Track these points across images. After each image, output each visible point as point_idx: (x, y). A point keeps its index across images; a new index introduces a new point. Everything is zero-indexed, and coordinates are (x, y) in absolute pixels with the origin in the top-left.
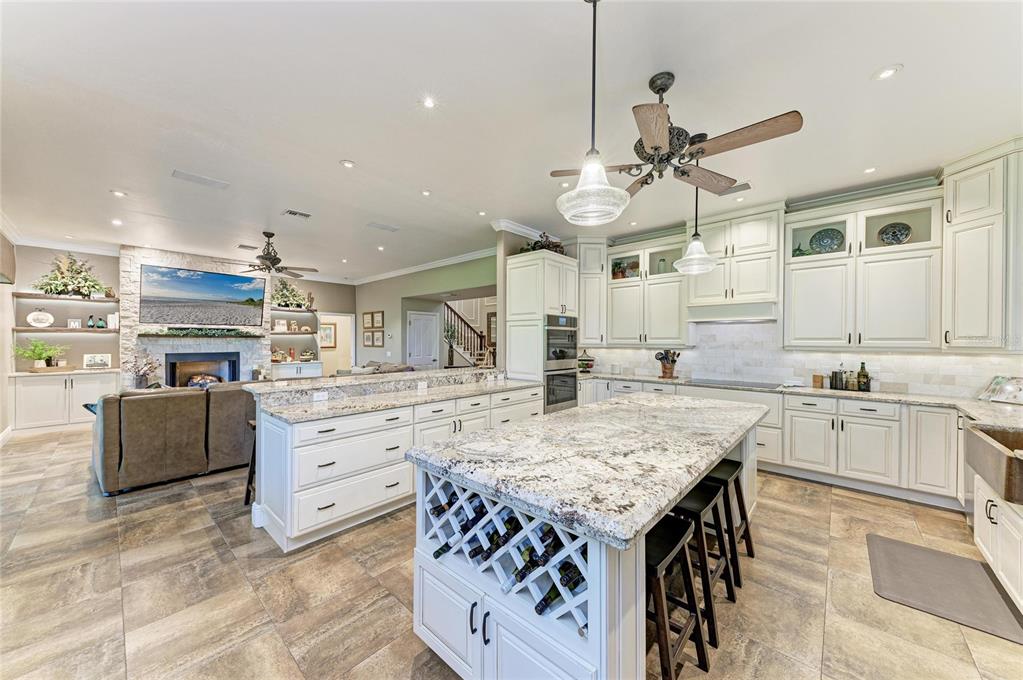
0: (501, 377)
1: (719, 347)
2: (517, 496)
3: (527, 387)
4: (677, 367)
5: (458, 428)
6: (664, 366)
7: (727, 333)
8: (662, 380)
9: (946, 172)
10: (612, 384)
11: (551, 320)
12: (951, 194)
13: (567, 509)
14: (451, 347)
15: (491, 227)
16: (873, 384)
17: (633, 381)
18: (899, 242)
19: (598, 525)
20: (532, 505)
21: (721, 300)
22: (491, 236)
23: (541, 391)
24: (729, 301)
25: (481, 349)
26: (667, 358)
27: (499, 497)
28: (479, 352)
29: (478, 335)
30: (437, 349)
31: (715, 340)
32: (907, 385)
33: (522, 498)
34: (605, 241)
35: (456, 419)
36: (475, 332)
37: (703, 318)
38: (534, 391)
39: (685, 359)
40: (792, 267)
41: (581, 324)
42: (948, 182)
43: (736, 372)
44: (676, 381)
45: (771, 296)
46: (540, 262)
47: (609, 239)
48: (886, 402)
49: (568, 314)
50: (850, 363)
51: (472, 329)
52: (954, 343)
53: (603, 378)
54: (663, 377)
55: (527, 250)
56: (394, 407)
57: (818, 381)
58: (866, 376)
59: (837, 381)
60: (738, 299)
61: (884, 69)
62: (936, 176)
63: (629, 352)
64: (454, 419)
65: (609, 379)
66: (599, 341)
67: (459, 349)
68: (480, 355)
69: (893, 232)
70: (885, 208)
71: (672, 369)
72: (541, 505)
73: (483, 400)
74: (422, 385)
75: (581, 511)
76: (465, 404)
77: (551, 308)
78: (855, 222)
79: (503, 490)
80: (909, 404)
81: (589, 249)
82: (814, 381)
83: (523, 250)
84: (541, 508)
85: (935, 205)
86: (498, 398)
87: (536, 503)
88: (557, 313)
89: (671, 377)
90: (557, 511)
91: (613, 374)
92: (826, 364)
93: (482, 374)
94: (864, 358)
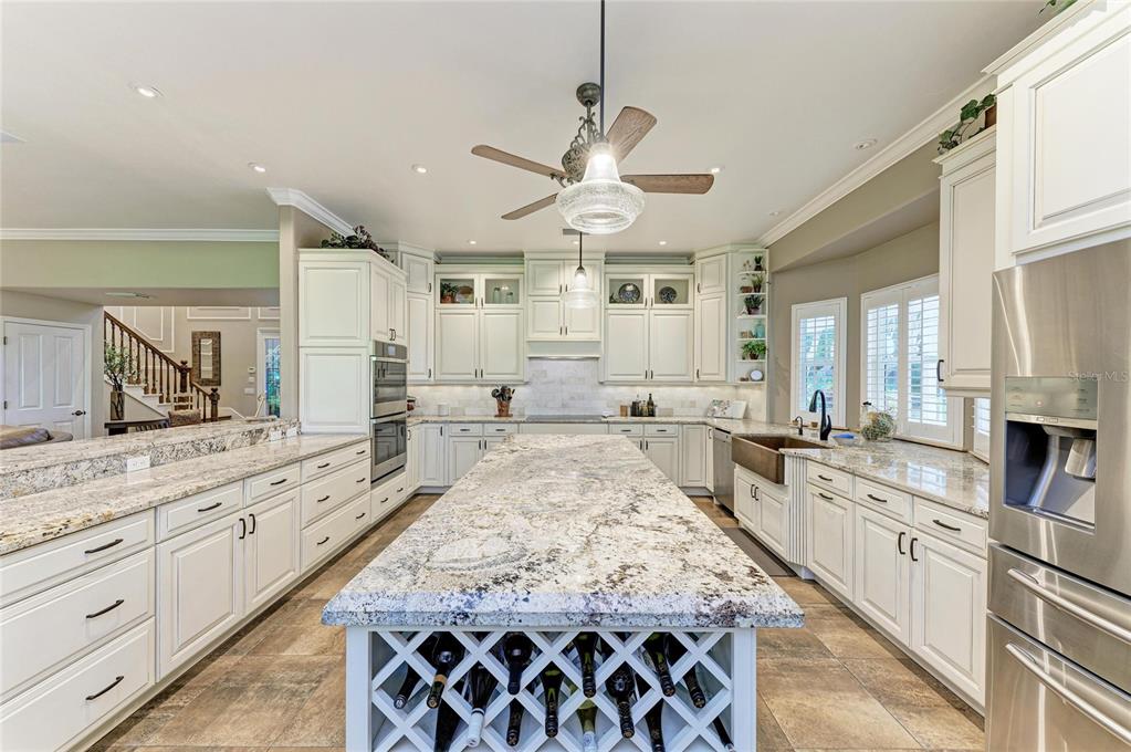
0: (292, 431)
1: (549, 383)
2: (633, 610)
3: (346, 445)
4: (512, 404)
5: (249, 528)
6: (501, 404)
7: (555, 370)
8: (497, 419)
9: (697, 255)
10: (445, 428)
11: (381, 348)
12: (699, 271)
13: (716, 603)
14: (118, 387)
15: (268, 198)
16: (657, 411)
17: (473, 422)
18: (671, 302)
19: (767, 609)
20: (664, 615)
21: (556, 336)
22: (267, 212)
23: (367, 446)
24: (563, 338)
25: (183, 389)
26: (503, 395)
27: (598, 624)
28: (179, 394)
29: (175, 366)
30: (86, 391)
31: (546, 377)
32: (672, 409)
33: (643, 610)
34: (432, 255)
35: (244, 514)
36: (169, 361)
37: (537, 354)
38: (359, 448)
39: (520, 395)
40: (609, 311)
41: (411, 355)
42: (698, 263)
43: (564, 406)
44: (510, 419)
45: (595, 336)
46: (364, 266)
47: (436, 254)
48: (671, 423)
49: (398, 341)
50: (641, 394)
51: (162, 356)
52: (702, 378)
53: (435, 422)
54: (500, 416)
55: (334, 246)
56: (108, 520)
57: (623, 408)
58: (652, 404)
59: (636, 410)
60: (571, 337)
61: (715, 167)
62: (688, 258)
63: (459, 390)
64: (241, 514)
65: (442, 422)
66: (426, 377)
67: (133, 392)
68: (181, 399)
69: (667, 294)
70: (666, 274)
71: (507, 406)
72: (678, 611)
73: (290, 473)
74: (134, 463)
75: (736, 599)
76: (260, 485)
77: (379, 332)
78: (649, 280)
79: (603, 608)
80: (683, 423)
81: (413, 261)
82: (622, 410)
83: (325, 244)
84: (681, 615)
85: (690, 277)
86: (311, 467)
87: (670, 611)
88: (385, 339)
89: (507, 416)
90: (705, 610)
91: (440, 416)
92: (628, 395)
93: (261, 431)
94: (650, 390)
